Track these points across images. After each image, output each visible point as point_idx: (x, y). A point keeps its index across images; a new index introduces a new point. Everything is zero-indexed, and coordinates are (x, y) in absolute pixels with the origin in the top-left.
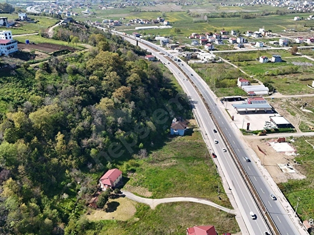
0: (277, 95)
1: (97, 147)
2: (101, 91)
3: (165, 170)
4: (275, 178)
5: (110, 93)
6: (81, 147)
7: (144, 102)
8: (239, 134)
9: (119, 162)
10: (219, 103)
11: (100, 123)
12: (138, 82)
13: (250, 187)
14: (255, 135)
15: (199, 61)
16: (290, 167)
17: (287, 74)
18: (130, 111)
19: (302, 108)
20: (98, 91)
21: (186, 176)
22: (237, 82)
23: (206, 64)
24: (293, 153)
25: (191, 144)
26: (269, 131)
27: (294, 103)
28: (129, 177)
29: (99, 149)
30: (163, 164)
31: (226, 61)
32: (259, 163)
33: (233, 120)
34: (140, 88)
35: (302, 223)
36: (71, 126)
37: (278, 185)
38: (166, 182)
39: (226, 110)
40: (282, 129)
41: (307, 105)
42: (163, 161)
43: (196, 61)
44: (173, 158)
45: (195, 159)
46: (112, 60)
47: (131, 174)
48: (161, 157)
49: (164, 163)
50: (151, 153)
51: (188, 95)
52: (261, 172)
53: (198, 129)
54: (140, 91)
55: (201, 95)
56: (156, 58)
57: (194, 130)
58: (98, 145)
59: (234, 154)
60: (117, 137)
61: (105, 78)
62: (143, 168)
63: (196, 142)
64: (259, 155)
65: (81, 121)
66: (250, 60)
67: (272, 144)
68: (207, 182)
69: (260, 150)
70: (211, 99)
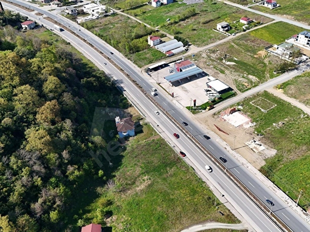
0: (193, 50)
1: (55, 206)
2: (18, 118)
3: (144, 196)
4: (253, 163)
5: (31, 117)
6: (35, 218)
7: (76, 111)
8: (188, 115)
9: (86, 208)
10: (145, 76)
11: (43, 170)
12: (60, 87)
13: (239, 185)
14: (204, 111)
15: (90, 17)
16: (257, 142)
17: (187, 18)
18: (70, 133)
19: (224, 61)
20: (15, 121)
21: (171, 197)
22: (147, 41)
23: (100, 21)
24: (250, 124)
25: (149, 144)
26: (215, 102)
27: (214, 56)
28: (109, 225)
29: (58, 206)
30: (138, 189)
31: (118, 12)
32: (229, 148)
33: (173, 97)
34: (65, 94)
35: (306, 211)
36: (6, 191)
37: (260, 171)
38: (157, 216)
39: (159, 84)
40: (224, 96)
41: (227, 57)
42: (134, 183)
43: (86, 18)
44: (143, 173)
45: (166, 166)
46: (13, 68)
47: (109, 220)
48: (129, 179)
49: (138, 186)
50: (115, 176)
51: (106, 73)
52: (237, 159)
53: (146, 121)
54: (67, 97)
55: (121, 69)
56: (36, 23)
57: (141, 123)
58: (54, 203)
59: (199, 144)
60: (71, 178)
61: (16, 98)
62: (118, 204)
63: (153, 140)
64: (223, 137)
65: (17, 179)
66: (142, 6)
67: (225, 117)
68: (196, 196)
69: (220, 130)
70: (135, 73)
